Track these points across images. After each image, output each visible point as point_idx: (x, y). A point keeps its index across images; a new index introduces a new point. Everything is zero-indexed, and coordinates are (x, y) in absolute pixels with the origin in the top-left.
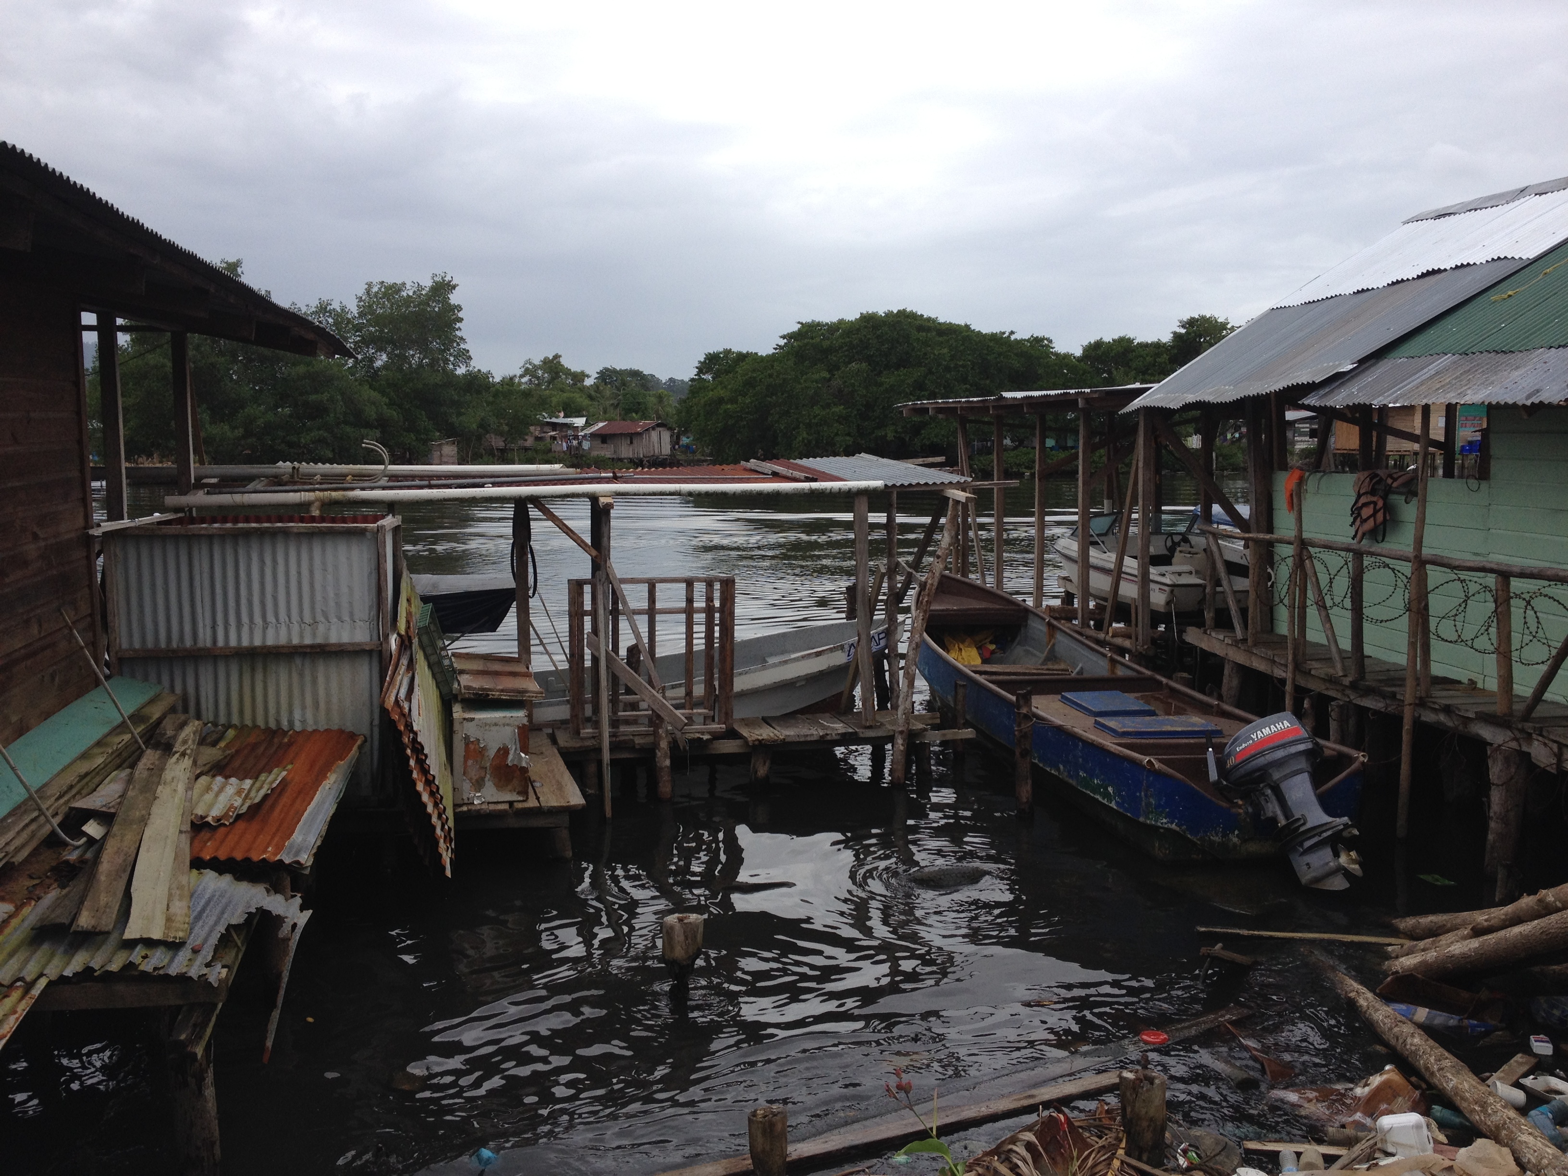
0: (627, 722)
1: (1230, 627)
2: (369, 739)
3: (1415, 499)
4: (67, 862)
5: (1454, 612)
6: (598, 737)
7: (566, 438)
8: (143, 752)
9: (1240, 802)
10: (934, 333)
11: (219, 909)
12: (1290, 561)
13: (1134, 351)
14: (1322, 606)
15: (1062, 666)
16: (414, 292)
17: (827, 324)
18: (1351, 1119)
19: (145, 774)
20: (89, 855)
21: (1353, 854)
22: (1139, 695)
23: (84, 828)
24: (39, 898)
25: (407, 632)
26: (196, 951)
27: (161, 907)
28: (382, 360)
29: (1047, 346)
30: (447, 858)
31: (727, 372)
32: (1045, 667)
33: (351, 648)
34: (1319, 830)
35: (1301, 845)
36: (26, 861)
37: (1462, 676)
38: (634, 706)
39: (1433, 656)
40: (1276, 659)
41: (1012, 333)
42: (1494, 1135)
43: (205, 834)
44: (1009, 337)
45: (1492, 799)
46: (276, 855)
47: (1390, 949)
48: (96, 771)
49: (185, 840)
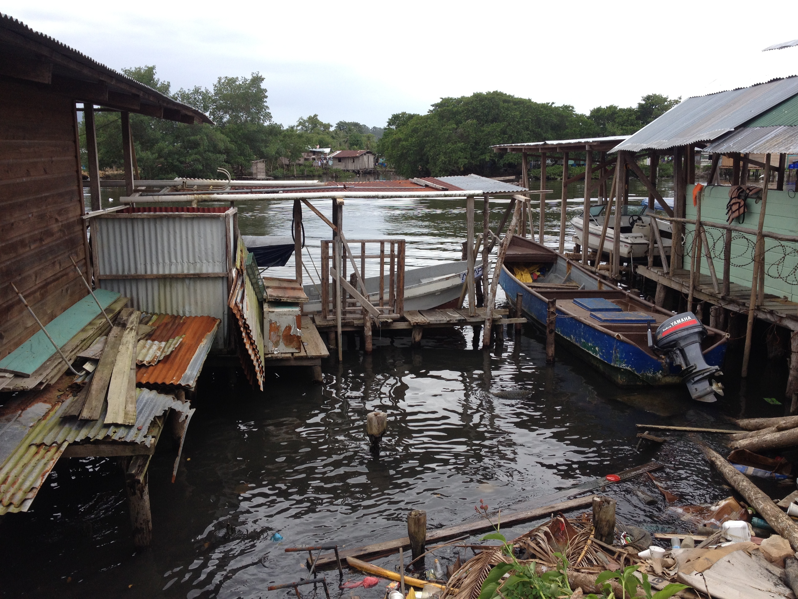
0: (351, 312)
1: (661, 265)
2: (222, 321)
3: (761, 201)
4: (76, 384)
5: (778, 263)
6: (335, 320)
7: (320, 159)
8: (111, 328)
9: (663, 357)
10: (512, 104)
11: (150, 408)
12: (693, 233)
13: (617, 113)
14: (709, 257)
15: (574, 284)
16: (243, 82)
17: (455, 99)
18: (709, 522)
19: (113, 339)
20: (87, 380)
21: (720, 384)
22: (613, 300)
23: (84, 367)
24: (63, 402)
25: (241, 267)
26: (139, 429)
27: (122, 407)
28: (226, 118)
29: (572, 110)
30: (261, 381)
31: (403, 125)
32: (565, 285)
33: (213, 276)
34: (702, 372)
35: (693, 379)
36: (56, 383)
37: (780, 293)
38: (354, 305)
39: (766, 283)
40: (684, 283)
41: (553, 103)
42: (781, 533)
43: (143, 370)
44: (551, 105)
45: (792, 359)
46: (178, 381)
47: (734, 435)
48: (89, 338)
49: (133, 373)
